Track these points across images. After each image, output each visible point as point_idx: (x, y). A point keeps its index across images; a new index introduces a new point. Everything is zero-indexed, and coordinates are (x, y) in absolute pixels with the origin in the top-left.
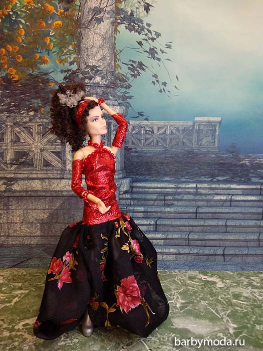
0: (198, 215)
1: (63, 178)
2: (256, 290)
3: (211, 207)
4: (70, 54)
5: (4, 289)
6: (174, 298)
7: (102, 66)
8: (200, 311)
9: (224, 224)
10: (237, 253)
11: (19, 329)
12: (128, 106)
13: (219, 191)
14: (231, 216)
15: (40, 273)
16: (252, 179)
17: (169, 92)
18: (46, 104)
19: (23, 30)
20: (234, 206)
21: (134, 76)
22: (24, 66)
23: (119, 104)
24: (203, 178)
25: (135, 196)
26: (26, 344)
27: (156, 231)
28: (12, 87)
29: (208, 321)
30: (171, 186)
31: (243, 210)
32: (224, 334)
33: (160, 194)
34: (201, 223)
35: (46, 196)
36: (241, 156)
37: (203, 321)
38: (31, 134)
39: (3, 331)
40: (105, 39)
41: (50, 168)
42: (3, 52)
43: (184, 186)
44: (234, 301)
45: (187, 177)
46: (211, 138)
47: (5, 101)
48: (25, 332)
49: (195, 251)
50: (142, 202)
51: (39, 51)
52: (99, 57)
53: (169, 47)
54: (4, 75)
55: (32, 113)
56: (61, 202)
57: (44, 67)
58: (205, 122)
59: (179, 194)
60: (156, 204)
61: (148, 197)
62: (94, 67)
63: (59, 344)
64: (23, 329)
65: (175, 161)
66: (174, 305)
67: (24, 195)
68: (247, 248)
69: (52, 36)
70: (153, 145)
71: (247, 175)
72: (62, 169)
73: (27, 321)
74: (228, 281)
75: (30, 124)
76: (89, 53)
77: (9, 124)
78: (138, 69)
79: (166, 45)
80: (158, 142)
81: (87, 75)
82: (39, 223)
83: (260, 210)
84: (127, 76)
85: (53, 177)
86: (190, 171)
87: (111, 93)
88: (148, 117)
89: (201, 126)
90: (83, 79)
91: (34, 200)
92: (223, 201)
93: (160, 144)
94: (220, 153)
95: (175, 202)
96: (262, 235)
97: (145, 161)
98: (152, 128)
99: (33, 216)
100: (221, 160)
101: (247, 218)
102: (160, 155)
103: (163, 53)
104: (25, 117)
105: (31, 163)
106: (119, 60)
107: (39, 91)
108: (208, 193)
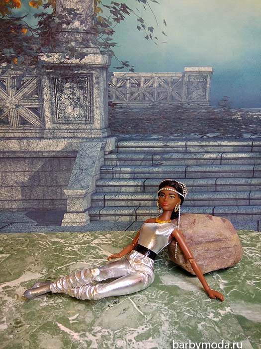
0: (187, 174)
1: (43, 138)
2: (246, 248)
3: (200, 165)
6: (162, 257)
7: (80, 8)
9: (214, 183)
10: (226, 212)
12: (111, 55)
13: (209, 149)
14: (221, 174)
15: (22, 237)
16: (244, 135)
17: (156, 38)
18: (19, 53)
20: (224, 165)
21: (117, 20)
23: (101, 52)
24: (192, 136)
25: (121, 156)
26: (5, 306)
27: (143, 192)
30: (159, 144)
31: (233, 168)
33: (147, 153)
34: (191, 182)
35: (25, 158)
36: (234, 111)
38: (5, 88)
41: (28, 126)
43: (173, 144)
45: (176, 135)
46: (201, 90)
48: (5, 294)
50: (129, 162)
55: (4, 65)
56: (42, 164)
57: (15, 10)
58: (196, 72)
59: (168, 152)
60: (143, 163)
61: (135, 157)
62: (72, 10)
63: (41, 305)
64: (3, 292)
65: (164, 117)
66: (162, 263)
67: (2, 156)
68: (236, 207)
70: (139, 100)
71: (239, 130)
72: (41, 127)
73: (7, 284)
75: (4, 77)
78: (121, 12)
80: (144, 96)
81: (64, 20)
82: (20, 186)
83: (251, 168)
84: (110, 20)
85: (31, 136)
86: (179, 128)
87: (91, 40)
88: (133, 68)
89: (192, 77)
90: (60, 24)
91: (13, 161)
92: (213, 159)
93: (147, 99)
94: (211, 108)
95: (164, 162)
96: (252, 194)
97: (131, 118)
98: (138, 80)
99: (12, 179)
100: (212, 115)
101: (238, 177)
102: (147, 111)
105: (6, 121)
106: (100, 2)
107: (11, 38)
108: (197, 151)
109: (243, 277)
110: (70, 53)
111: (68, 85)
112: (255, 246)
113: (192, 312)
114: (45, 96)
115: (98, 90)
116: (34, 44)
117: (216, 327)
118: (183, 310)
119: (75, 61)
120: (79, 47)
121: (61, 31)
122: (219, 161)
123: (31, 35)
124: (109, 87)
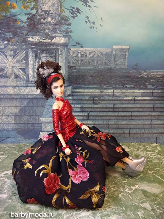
0: (114, 109)
1: (28, 86)
2: (149, 153)
3: (122, 104)
4: (31, 2)
7: (52, 10)
9: (130, 115)
10: (137, 132)
11: (1, 176)
12: (70, 37)
13: (127, 94)
14: (134, 109)
15: (15, 146)
16: (148, 86)
17: (96, 28)
18: (15, 36)
20: (136, 104)
21: (74, 17)
22: (0, 10)
23: (64, 36)
24: (117, 86)
25: (75, 98)
26: (6, 184)
27: (88, 119)
30: (98, 91)
31: (141, 106)
33: (91, 96)
34: (116, 114)
35: (17, 98)
36: (141, 71)
38: (6, 56)
41: (19, 79)
43: (106, 91)
45: (108, 85)
46: (122, 59)
48: (5, 178)
49: (112, 131)
50: (80, 101)
52: (50, 4)
55: (6, 42)
56: (27, 102)
57: (13, 11)
58: (120, 49)
59: (103, 96)
60: (88, 102)
61: (83, 98)
62: (47, 11)
64: (4, 176)
65: (101, 75)
67: (3, 97)
68: (143, 129)
70: (86, 65)
71: (145, 83)
72: (27, 80)
73: (7, 172)
74: (132, 148)
75: (5, 50)
76: (44, 1)
78: (76, 12)
80: (89, 62)
81: (42, 17)
82: (14, 115)
83: (152, 106)
84: (69, 17)
85: (21, 85)
86: (110, 81)
87: (58, 29)
88: (83, 46)
89: (117, 52)
90: (40, 19)
91: (10, 100)
92: (130, 100)
93: (90, 64)
94: (128, 70)
95: (100, 102)
96: (153, 121)
97: (81, 75)
98: (85, 53)
99: (9, 111)
100: (129, 74)
101: (144, 111)
102: (91, 71)
103: (92, 2)
104: (2, 45)
105: (6, 76)
106: (63, 6)
107: (10, 27)
108: (120, 95)
109: (147, 169)
110: (45, 36)
111: (44, 55)
112: (154, 152)
113: (116, 188)
114: (29, 62)
115: (62, 58)
116: (24, 30)
117: (130, 196)
118: (111, 186)
119: (48, 41)
120: (50, 33)
121: (40, 24)
122: (133, 102)
123: (23, 25)
124: (68, 56)
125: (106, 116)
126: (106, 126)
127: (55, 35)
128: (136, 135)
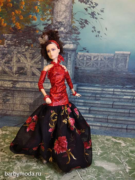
0: (113, 106)
3: (121, 102)
4: (48, 15)
5: (9, 137)
6: (97, 150)
7: (65, 22)
8: (111, 158)
9: (128, 112)
10: (134, 128)
11: (13, 158)
12: (78, 44)
13: (126, 94)
14: (132, 108)
17: (101, 36)
18: (34, 42)
19: (24, 2)
20: (134, 102)
21: (82, 27)
22: (24, 22)
23: (73, 43)
24: (118, 86)
26: (16, 166)
27: (89, 113)
28: (17, 33)
29: (114, 164)
30: (99, 89)
32: (123, 172)
33: (93, 93)
34: (115, 110)
35: (33, 91)
37: (112, 164)
38: (26, 58)
39: (5, 158)
40: (67, 7)
41: (35, 77)
42: (13, 14)
43: (106, 90)
44: (131, 154)
45: (109, 85)
46: (123, 63)
47: (14, 40)
48: (16, 160)
49: (111, 126)
50: (83, 97)
51: (32, 14)
52: (63, 17)
53: (102, 11)
54: (13, 26)
55: (27, 47)
56: (40, 95)
57: (34, 22)
58: (121, 54)
59: (104, 94)
60: (90, 98)
61: (86, 95)
62: (61, 22)
63: (33, 168)
64: (15, 158)
65: (102, 76)
66: (96, 153)
67: (22, 90)
69: (39, 5)
70: (90, 67)
73: (18, 155)
74: (128, 143)
75: (26, 53)
76: (58, 15)
77: (15, 52)
78: (84, 23)
79: (101, 10)
80: (93, 65)
81: (56, 27)
82: (29, 105)
84: (78, 27)
85: (36, 81)
86: (111, 82)
87: (69, 37)
88: (88, 51)
89: (119, 56)
90: (54, 29)
91: (27, 93)
92: (128, 99)
93: (94, 66)
94: (129, 72)
95: (101, 99)
97: (85, 75)
99: (26, 101)
100: (129, 76)
102: (94, 72)
103: (99, 15)
104: (23, 49)
105: (25, 73)
106: (74, 18)
107: (31, 35)
108: (120, 94)
114: (44, 63)
115: (70, 61)
120: (62, 40)
122: (132, 101)
123: (40, 33)
124: (76, 59)
125: (106, 111)
126: (106, 120)
127: (66, 42)
128: (132, 131)
